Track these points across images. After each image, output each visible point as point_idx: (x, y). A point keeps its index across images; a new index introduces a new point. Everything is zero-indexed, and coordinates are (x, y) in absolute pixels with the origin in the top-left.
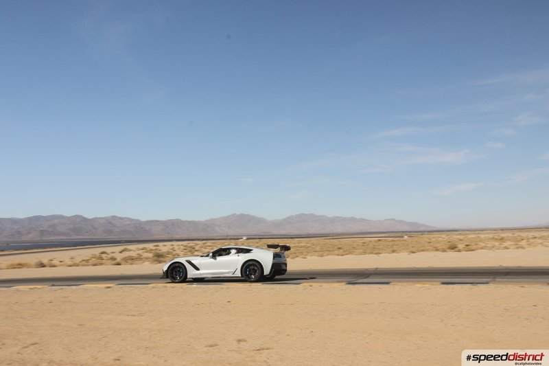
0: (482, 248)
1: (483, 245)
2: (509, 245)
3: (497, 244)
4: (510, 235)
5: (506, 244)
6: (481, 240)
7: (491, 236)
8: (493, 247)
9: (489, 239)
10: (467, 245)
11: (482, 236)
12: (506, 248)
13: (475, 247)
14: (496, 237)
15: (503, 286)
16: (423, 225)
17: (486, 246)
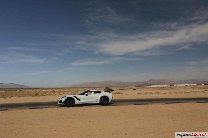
0: (47, 95)
1: (48, 94)
2: (57, 94)
3: (53, 93)
4: (57, 90)
5: (56, 94)
6: (47, 92)
7: (51, 91)
8: (51, 95)
9: (50, 92)
10: (42, 94)
11: (48, 91)
12: (56, 95)
13: (45, 94)
14: (53, 91)
15: (52, 109)
16: (25, 86)
17: (49, 94)
